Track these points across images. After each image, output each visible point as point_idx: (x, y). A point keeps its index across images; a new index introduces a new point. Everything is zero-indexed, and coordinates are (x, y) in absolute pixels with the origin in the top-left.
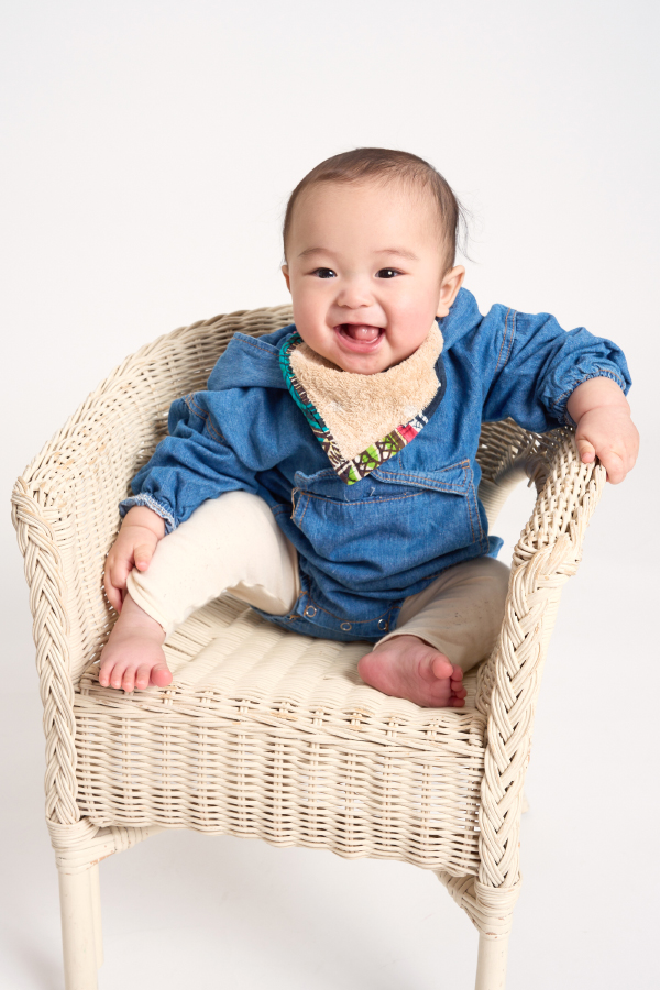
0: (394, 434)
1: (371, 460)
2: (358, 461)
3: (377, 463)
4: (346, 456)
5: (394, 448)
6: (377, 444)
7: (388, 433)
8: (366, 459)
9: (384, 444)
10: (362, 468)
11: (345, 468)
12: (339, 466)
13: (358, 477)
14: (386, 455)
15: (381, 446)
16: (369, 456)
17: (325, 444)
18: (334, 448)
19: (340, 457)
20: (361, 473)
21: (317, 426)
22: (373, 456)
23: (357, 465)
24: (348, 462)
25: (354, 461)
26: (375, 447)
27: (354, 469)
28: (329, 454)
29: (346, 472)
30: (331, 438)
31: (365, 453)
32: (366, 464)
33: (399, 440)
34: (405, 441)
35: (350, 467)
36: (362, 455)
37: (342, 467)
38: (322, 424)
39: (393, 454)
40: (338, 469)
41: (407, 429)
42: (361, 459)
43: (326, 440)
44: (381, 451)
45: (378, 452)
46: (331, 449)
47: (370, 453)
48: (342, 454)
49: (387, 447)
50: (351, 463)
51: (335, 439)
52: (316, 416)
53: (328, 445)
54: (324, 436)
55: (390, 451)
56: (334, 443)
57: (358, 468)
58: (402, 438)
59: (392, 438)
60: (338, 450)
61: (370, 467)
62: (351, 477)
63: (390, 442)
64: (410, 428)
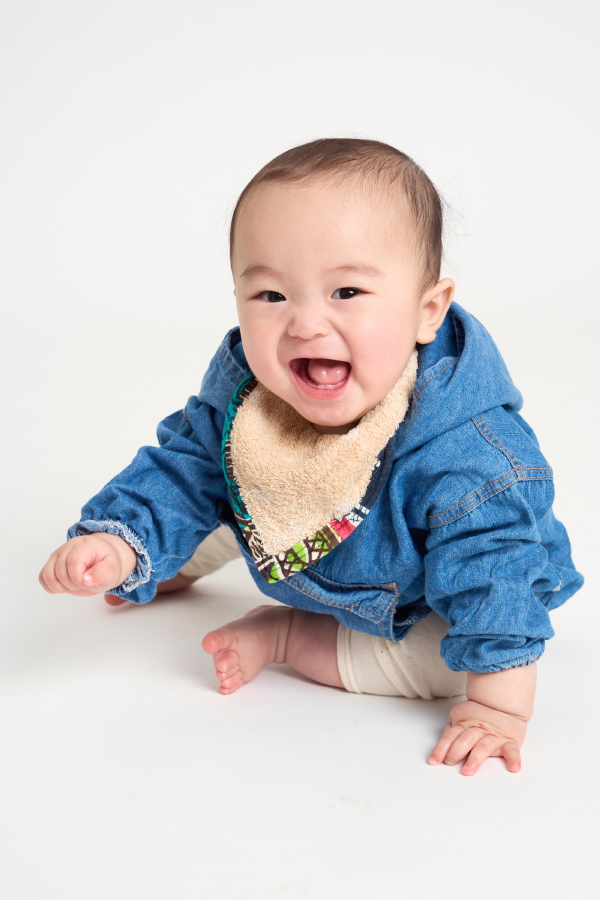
0: (326, 530)
1: (298, 560)
2: (282, 559)
3: (304, 564)
4: (268, 550)
5: (326, 547)
6: (306, 542)
7: (320, 529)
8: (291, 558)
9: (314, 541)
10: (286, 567)
11: (267, 564)
12: (260, 560)
13: (282, 577)
14: (315, 556)
15: (311, 544)
16: (295, 555)
17: (246, 532)
18: (256, 539)
19: (264, 550)
20: (284, 571)
21: (238, 510)
22: (299, 555)
23: (282, 563)
24: (271, 557)
25: (277, 557)
26: (304, 545)
27: (278, 566)
28: (250, 544)
29: (267, 569)
30: (253, 527)
31: (291, 551)
32: (293, 563)
33: (332, 537)
34: (339, 540)
35: (272, 564)
36: (287, 553)
37: (263, 562)
38: (243, 509)
39: (324, 554)
40: (259, 564)
41: (343, 524)
42: (286, 557)
43: (247, 529)
44: (311, 550)
45: (306, 550)
46: (252, 539)
47: (296, 551)
48: (264, 547)
49: (318, 545)
50: (274, 560)
51: (258, 529)
52: (238, 498)
53: (249, 534)
54: (246, 523)
55: (321, 551)
56: (256, 533)
57: (282, 566)
58: (336, 535)
59: (324, 535)
60: (260, 541)
61: (296, 568)
62: (273, 574)
63: (321, 540)
64: (346, 521)
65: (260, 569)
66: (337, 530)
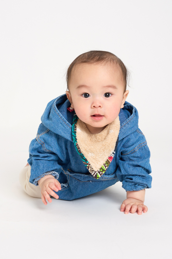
0: (108, 160)
1: (103, 170)
2: (99, 171)
3: (105, 171)
5: (108, 165)
6: (104, 164)
7: (106, 160)
8: (101, 170)
9: (105, 164)
10: (101, 173)
11: (95, 174)
16: (102, 169)
17: (88, 167)
18: (91, 168)
19: (94, 170)
20: (101, 175)
21: (84, 161)
22: (103, 169)
23: (99, 172)
24: (96, 172)
25: (98, 171)
27: (98, 174)
28: (89, 170)
29: (96, 175)
30: (90, 165)
32: (102, 172)
33: (109, 162)
35: (97, 173)
36: (100, 169)
38: (86, 160)
43: (88, 166)
45: (104, 167)
46: (90, 168)
50: (97, 172)
52: (84, 158)
53: (89, 167)
54: (87, 164)
55: (107, 166)
56: (91, 166)
57: (99, 173)
58: (110, 161)
59: (107, 162)
60: (92, 168)
61: (103, 172)
62: (98, 176)
63: (107, 163)
64: (111, 157)
65: (94, 176)
66: (110, 160)
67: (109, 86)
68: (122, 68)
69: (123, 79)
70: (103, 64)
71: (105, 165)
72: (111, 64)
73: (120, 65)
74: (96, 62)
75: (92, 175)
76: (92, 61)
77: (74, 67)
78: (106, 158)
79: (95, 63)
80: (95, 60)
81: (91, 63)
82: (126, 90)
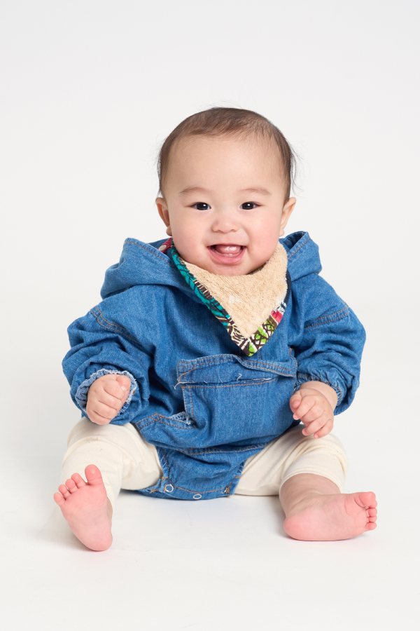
0: (270, 318)
1: (263, 337)
2: (253, 338)
3: (267, 339)
4: (245, 335)
5: (272, 329)
6: (263, 325)
7: (268, 317)
8: (258, 337)
9: (267, 325)
10: (257, 343)
11: (246, 344)
12: (241, 343)
13: (256, 350)
14: (269, 333)
16: (260, 334)
17: (229, 327)
18: (235, 330)
19: (242, 336)
20: (257, 346)
21: (221, 314)
22: (262, 334)
23: (254, 341)
25: (251, 338)
26: (263, 328)
27: (252, 344)
28: (232, 335)
29: (248, 347)
30: (232, 323)
31: (258, 333)
32: (260, 340)
34: (277, 323)
35: (249, 343)
36: (255, 334)
37: (243, 343)
38: (225, 313)
39: (273, 332)
40: (241, 346)
41: (276, 314)
42: (256, 337)
43: (229, 324)
44: (267, 330)
45: (264, 331)
46: (233, 331)
47: (260, 332)
48: (242, 334)
49: (269, 327)
50: (249, 340)
51: (236, 323)
52: (219, 307)
53: (231, 328)
54: (228, 321)
55: (271, 331)
56: (235, 326)
57: (254, 344)
58: (275, 321)
59: (270, 321)
60: (238, 332)
61: (263, 342)
62: (250, 350)
63: (270, 324)
64: (278, 312)
65: (243, 348)
66: (276, 318)
67: (253, 190)
68: (281, 147)
69: (283, 173)
70: (240, 138)
71: (265, 327)
72: (258, 138)
73: (276, 140)
74: (224, 132)
75: (239, 345)
76: (215, 131)
77: (175, 143)
78: (267, 313)
79: (221, 136)
80: (222, 127)
81: (213, 135)
82: (291, 196)
